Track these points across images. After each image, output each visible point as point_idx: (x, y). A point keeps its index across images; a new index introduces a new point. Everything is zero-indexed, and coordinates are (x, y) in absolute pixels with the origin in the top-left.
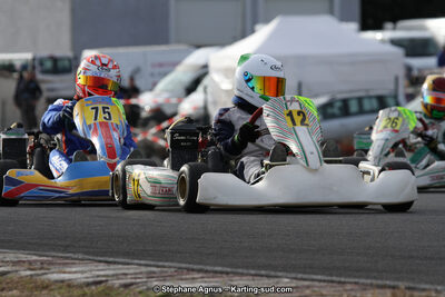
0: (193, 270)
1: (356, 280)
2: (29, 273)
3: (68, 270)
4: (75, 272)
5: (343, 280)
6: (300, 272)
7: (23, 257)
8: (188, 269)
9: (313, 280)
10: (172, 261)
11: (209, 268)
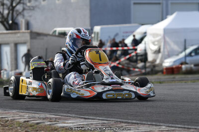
0: (123, 122)
1: (196, 127)
2: (49, 123)
3: (67, 122)
4: (70, 123)
5: (190, 127)
6: (170, 123)
7: (48, 116)
8: (120, 122)
9: (176, 127)
10: (114, 118)
11: (130, 121)
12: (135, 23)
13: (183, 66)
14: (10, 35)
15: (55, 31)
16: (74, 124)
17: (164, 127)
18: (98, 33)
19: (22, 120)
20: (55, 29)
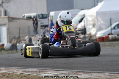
0: (81, 72)
2: (36, 74)
3: (46, 73)
4: (49, 74)
6: (110, 71)
7: (34, 70)
8: (80, 72)
9: (114, 73)
10: (75, 69)
11: (85, 71)
13: (110, 36)
15: (24, 16)
16: (51, 74)
18: (53, 16)
19: (19, 73)
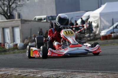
0: (76, 72)
2: (33, 75)
3: (43, 73)
4: (45, 74)
5: (115, 72)
6: (104, 71)
7: (32, 70)
9: (107, 73)
10: (71, 69)
11: (80, 71)
12: (82, 11)
13: (112, 35)
14: (9, 22)
15: (36, 18)
17: (100, 73)
19: (17, 74)
20: (35, 17)
